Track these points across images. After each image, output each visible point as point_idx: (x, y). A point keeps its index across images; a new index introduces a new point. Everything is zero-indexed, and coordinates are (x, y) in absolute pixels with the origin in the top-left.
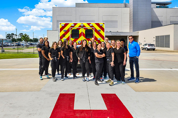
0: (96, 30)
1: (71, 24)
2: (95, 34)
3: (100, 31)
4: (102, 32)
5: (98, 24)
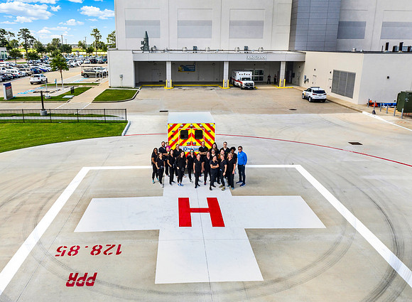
0: (206, 131)
2: (206, 135)
3: (210, 131)
4: (212, 133)
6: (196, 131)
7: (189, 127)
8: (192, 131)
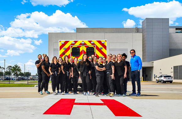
0: (97, 48)
1: (71, 42)
2: (97, 52)
3: (102, 48)
4: (103, 50)
5: (100, 42)
6: (88, 48)
7: (81, 44)
8: (83, 48)
